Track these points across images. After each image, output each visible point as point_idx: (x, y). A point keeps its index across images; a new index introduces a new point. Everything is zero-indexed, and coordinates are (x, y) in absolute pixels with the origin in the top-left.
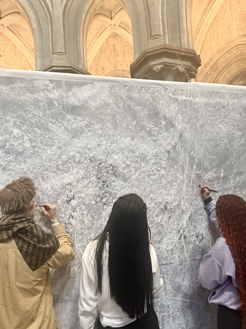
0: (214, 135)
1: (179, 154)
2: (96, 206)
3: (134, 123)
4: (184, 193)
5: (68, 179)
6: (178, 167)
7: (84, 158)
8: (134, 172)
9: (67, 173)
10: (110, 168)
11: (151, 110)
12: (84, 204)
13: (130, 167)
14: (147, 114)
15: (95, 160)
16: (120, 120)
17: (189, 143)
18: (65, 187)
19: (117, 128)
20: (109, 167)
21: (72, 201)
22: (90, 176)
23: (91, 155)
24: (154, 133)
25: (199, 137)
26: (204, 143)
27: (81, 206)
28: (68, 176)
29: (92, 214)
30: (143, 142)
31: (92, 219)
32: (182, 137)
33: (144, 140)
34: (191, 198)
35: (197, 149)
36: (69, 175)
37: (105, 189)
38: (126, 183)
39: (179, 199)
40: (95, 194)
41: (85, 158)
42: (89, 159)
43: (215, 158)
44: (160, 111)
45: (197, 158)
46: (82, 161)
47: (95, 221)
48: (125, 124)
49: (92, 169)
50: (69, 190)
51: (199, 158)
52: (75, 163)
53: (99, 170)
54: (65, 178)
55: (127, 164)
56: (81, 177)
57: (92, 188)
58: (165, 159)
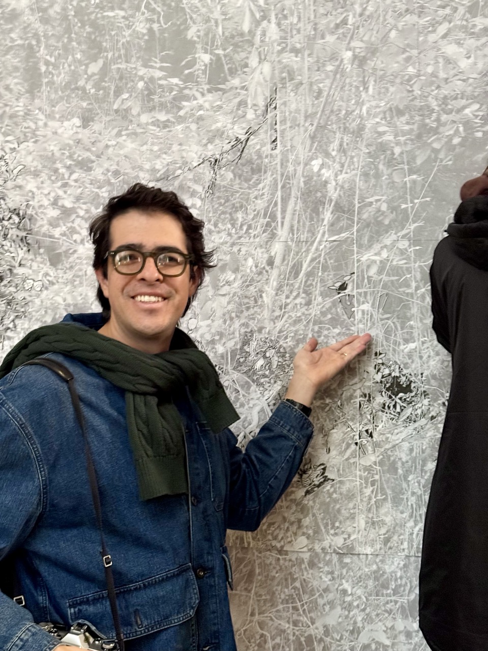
0: (417, 92)
1: (259, 170)
3: (94, 68)
4: (266, 313)
6: (251, 217)
8: (84, 233)
10: (11, 221)
11: (159, 18)
14: (145, 31)
16: (47, 63)
17: (302, 129)
19: (39, 92)
20: (10, 218)
24: (163, 100)
25: (348, 101)
26: (369, 126)
30: (120, 131)
32: (275, 108)
33: (125, 124)
34: (297, 331)
35: (339, 151)
38: (57, 270)
39: (243, 330)
43: (414, 182)
44: (191, 18)
45: (334, 183)
48: (64, 73)
51: (344, 182)
58: (199, 188)
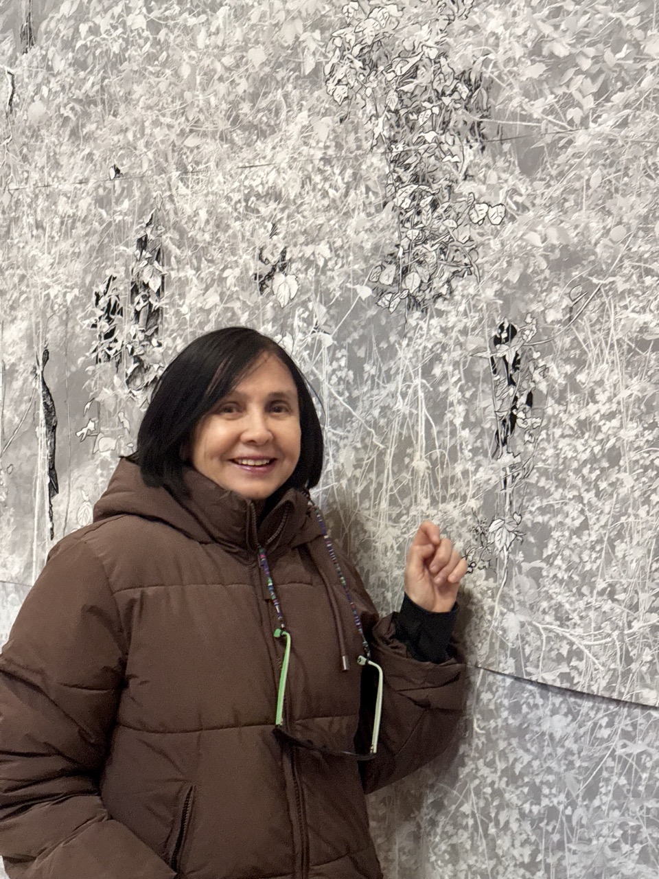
2: (372, 312)
5: (268, 169)
7: (338, 52)
8: (589, 103)
9: (265, 137)
10: (456, 96)
12: (325, 297)
13: (570, 73)
15: (384, 59)
18: (258, 212)
20: (454, 91)
21: (279, 278)
22: (359, 148)
23: (369, 30)
27: (310, 305)
28: (269, 153)
29: (356, 348)
31: (351, 373)
36: (274, 148)
37: (424, 217)
38: (532, 181)
40: (376, 248)
41: (342, 49)
42: (358, 57)
46: (327, 70)
47: (365, 389)
49: (370, 108)
50: (270, 226)
52: (300, 82)
53: (402, 112)
54: (257, 163)
55: (552, 55)
56: (319, 154)
57: (363, 215)
